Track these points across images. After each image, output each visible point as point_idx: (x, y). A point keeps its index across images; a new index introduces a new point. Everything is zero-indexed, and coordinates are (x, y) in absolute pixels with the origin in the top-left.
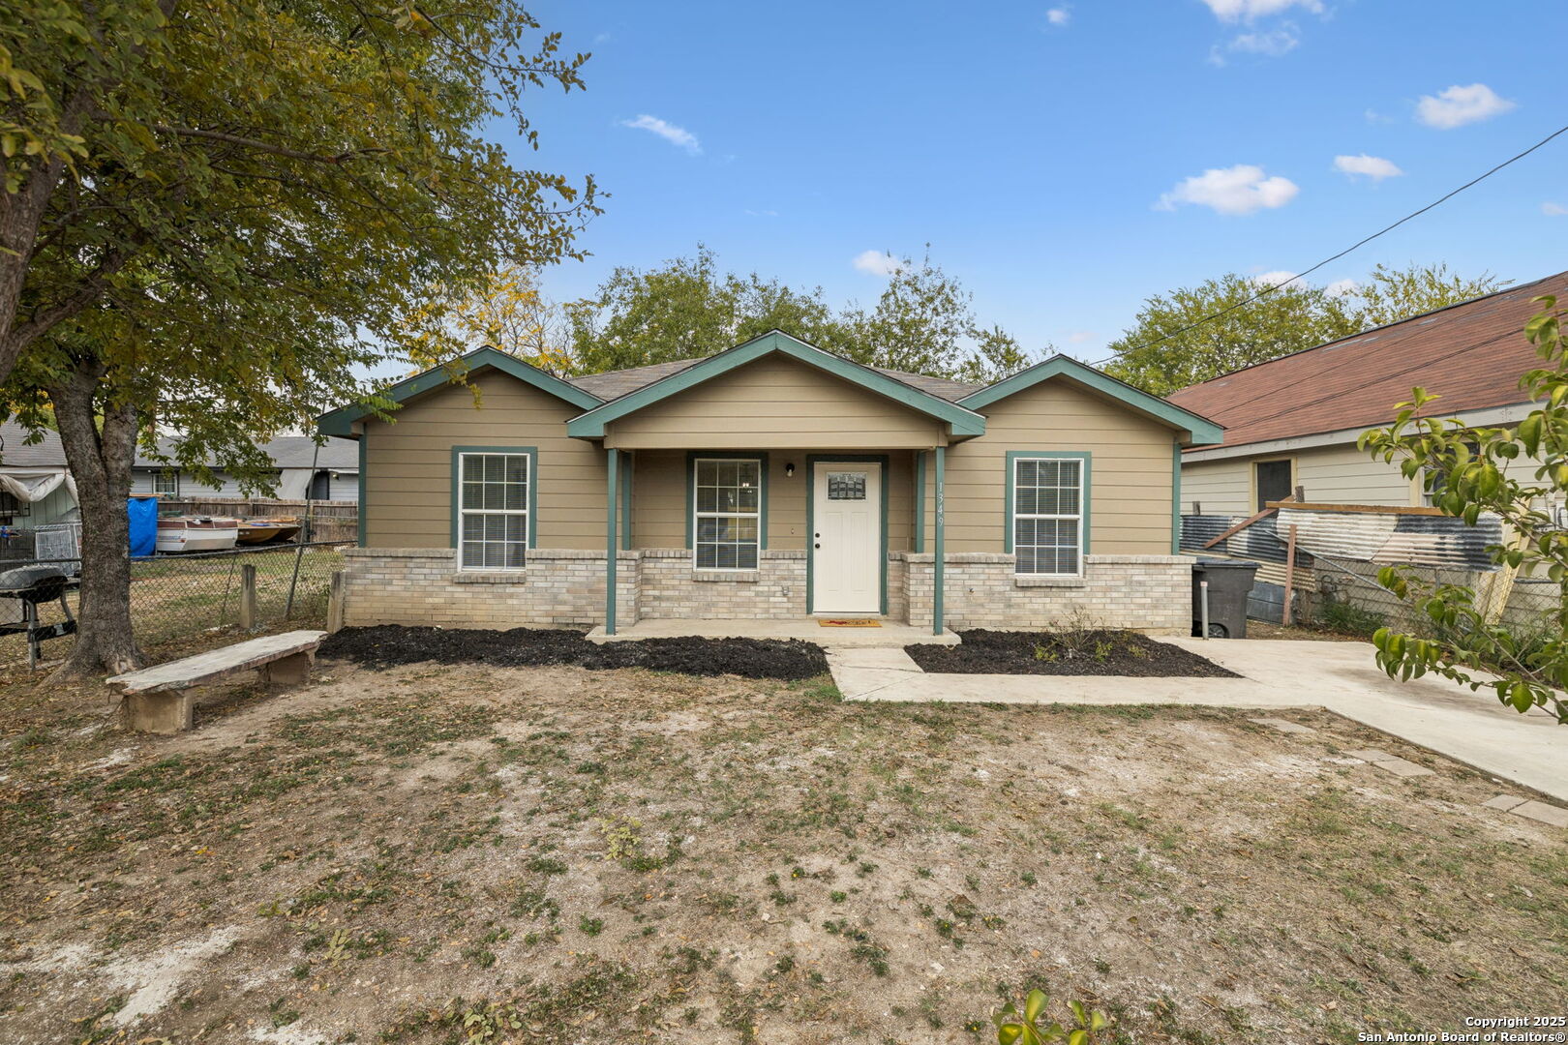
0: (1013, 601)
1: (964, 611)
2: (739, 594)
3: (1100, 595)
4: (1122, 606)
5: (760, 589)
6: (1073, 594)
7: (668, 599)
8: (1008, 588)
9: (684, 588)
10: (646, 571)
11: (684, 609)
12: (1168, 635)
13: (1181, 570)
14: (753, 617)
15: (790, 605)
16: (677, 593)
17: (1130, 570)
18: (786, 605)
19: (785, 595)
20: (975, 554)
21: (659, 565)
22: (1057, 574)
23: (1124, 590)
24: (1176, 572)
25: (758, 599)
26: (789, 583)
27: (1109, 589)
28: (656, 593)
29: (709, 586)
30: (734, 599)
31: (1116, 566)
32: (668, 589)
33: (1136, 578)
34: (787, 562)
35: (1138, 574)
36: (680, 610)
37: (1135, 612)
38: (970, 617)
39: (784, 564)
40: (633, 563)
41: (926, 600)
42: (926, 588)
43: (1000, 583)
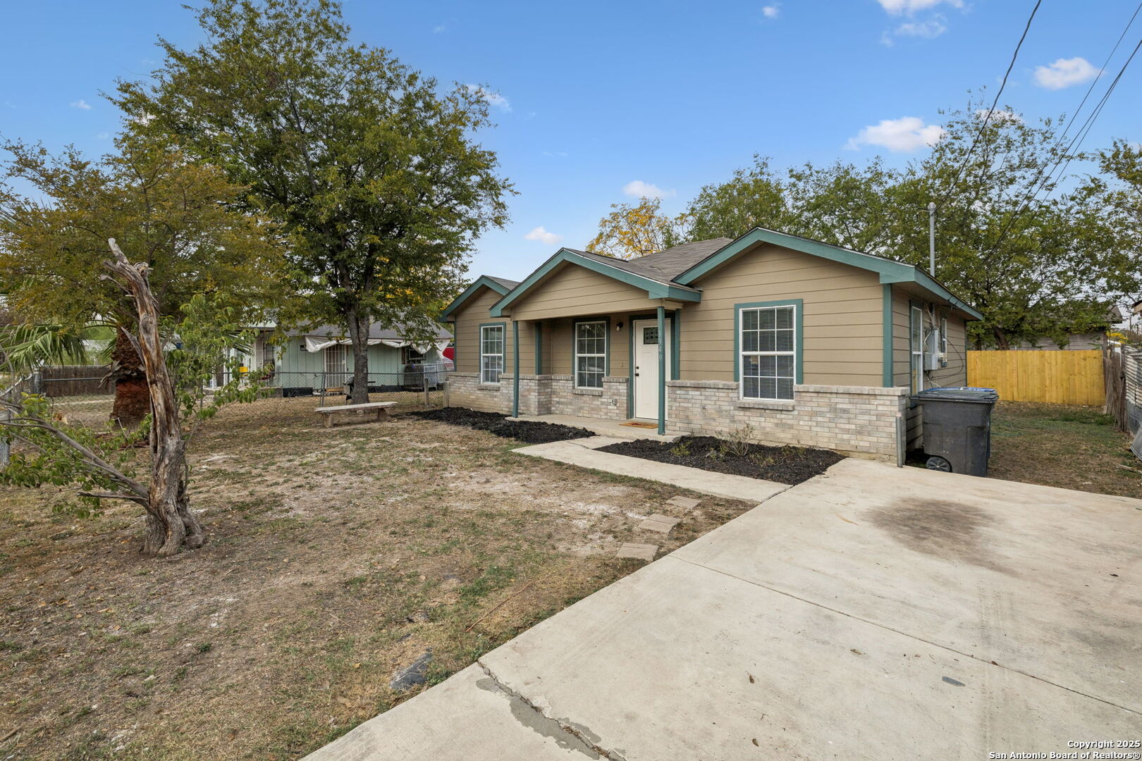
0: (736, 418)
1: (702, 422)
2: (594, 402)
3: (807, 418)
4: (827, 430)
5: (603, 400)
6: (783, 416)
7: (563, 404)
8: (732, 408)
9: (569, 398)
10: (553, 387)
12: (874, 459)
13: (887, 400)
14: (600, 417)
15: (618, 411)
16: (565, 400)
17: (834, 399)
18: (616, 411)
19: (616, 405)
20: (708, 382)
21: (558, 384)
22: (776, 400)
23: (828, 415)
24: (881, 402)
25: (603, 406)
26: (617, 397)
27: (816, 414)
28: (558, 400)
29: (580, 397)
30: (591, 406)
31: (820, 395)
32: (562, 397)
33: (840, 406)
34: (617, 384)
35: (843, 403)
36: (568, 410)
37: (839, 436)
38: (706, 427)
39: (615, 386)
40: (537, 381)
41: (678, 412)
42: (678, 404)
43: (726, 404)
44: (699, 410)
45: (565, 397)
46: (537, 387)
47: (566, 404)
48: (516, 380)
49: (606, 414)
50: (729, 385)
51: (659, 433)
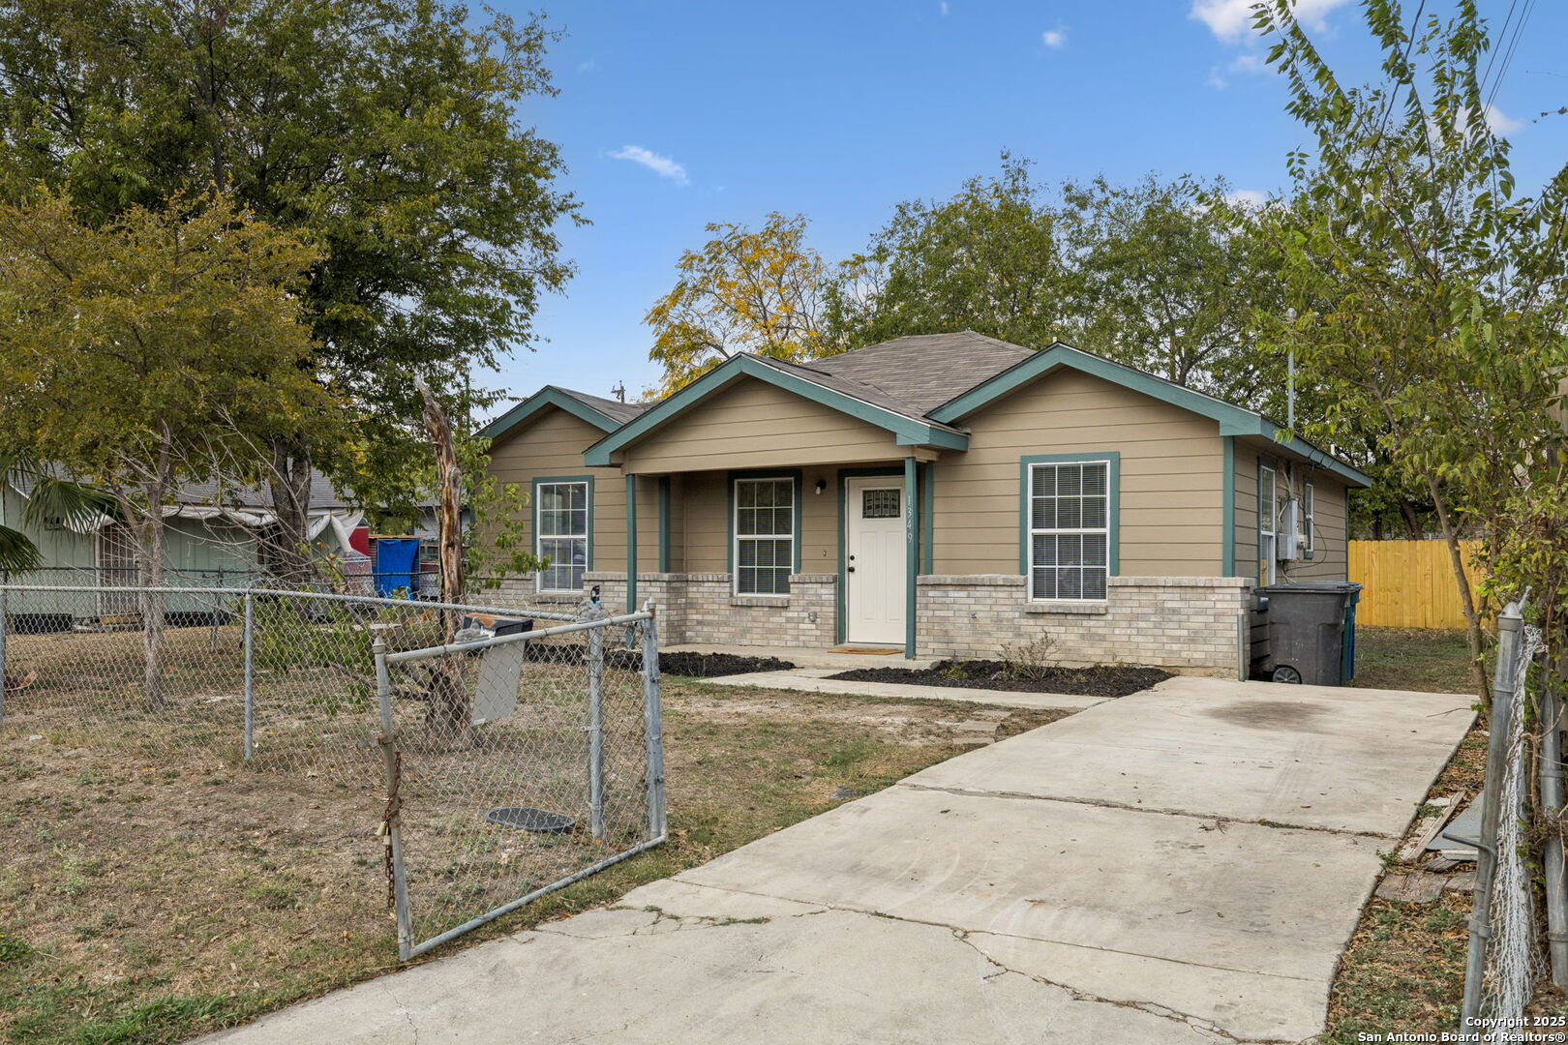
0: (1023, 630)
1: (969, 640)
2: (772, 619)
3: (1124, 624)
4: (1151, 639)
5: (790, 614)
6: (1092, 623)
7: (710, 623)
8: (1017, 615)
9: (723, 612)
10: (690, 595)
11: (722, 634)
12: (1211, 675)
13: (1226, 594)
14: (783, 644)
15: (818, 633)
16: (716, 618)
17: (1162, 595)
18: (814, 633)
19: (813, 621)
21: (701, 589)
22: (1082, 600)
23: (1153, 618)
24: (1221, 596)
25: (788, 626)
26: (817, 609)
27: (1137, 617)
28: (699, 617)
29: (744, 610)
30: (766, 625)
31: (1144, 590)
32: (708, 613)
33: (1168, 605)
34: (815, 586)
35: (1171, 600)
36: (719, 635)
37: (1167, 647)
38: (977, 646)
39: (813, 589)
40: (664, 584)
41: (930, 626)
42: (930, 613)
43: (1009, 608)
44: (966, 620)
45: (714, 612)
46: (665, 595)
47: (718, 624)
48: (633, 581)
50: (1013, 581)
51: (907, 657)
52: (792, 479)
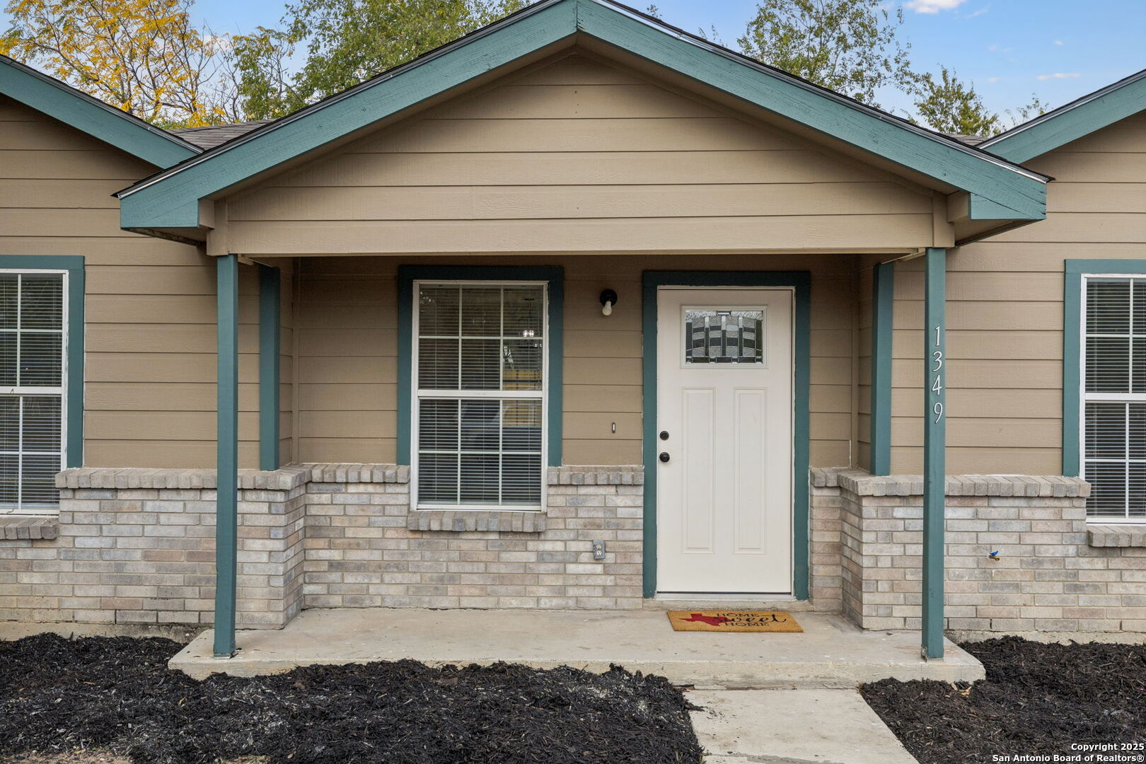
0: (1083, 577)
1: (977, 598)
2: (505, 556)
5: (548, 546)
7: (360, 567)
8: (1072, 550)
9: (392, 544)
10: (313, 511)
11: (391, 587)
14: (531, 604)
15: (609, 581)
16: (376, 555)
18: (600, 581)
19: (597, 560)
20: (999, 477)
21: (339, 498)
25: (542, 568)
26: (606, 535)
28: (336, 555)
29: (443, 540)
30: (494, 568)
32: (358, 547)
34: (601, 491)
36: (383, 590)
38: (992, 611)
39: (595, 497)
40: (280, 497)
41: (897, 574)
42: (897, 550)
43: (1055, 539)
44: (971, 563)
45: (370, 544)
46: (282, 520)
47: (382, 568)
48: (229, 491)
49: (561, 592)
52: (544, 284)
